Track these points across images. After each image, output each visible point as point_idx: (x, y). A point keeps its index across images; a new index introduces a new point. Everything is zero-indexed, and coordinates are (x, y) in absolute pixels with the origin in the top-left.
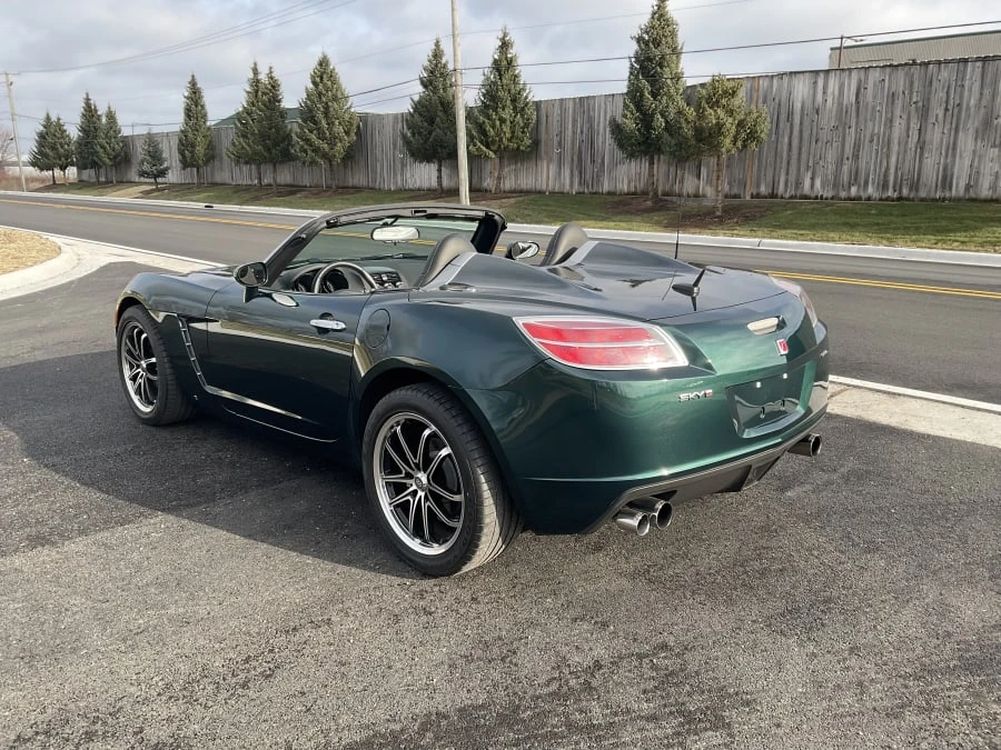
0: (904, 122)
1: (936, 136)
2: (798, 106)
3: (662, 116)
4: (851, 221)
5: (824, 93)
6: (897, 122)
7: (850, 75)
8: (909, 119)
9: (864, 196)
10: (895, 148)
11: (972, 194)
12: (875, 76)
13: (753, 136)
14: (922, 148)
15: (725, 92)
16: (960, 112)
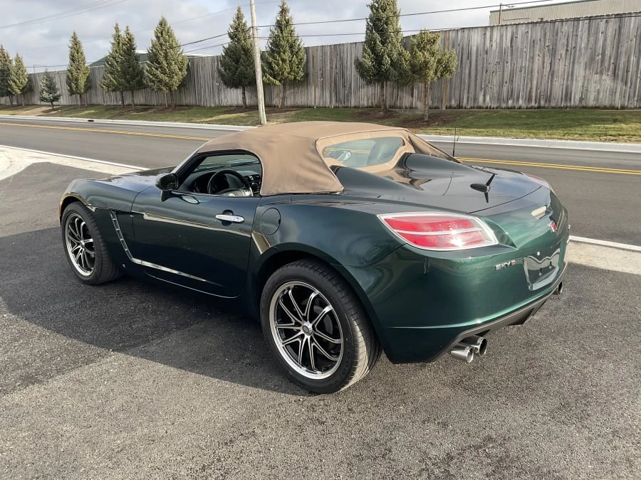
0: (541, 59)
1: (561, 67)
2: (474, 49)
3: (389, 56)
4: (510, 122)
5: (491, 40)
6: (537, 58)
7: (507, 28)
8: (544, 57)
9: (517, 106)
10: (536, 75)
11: (584, 104)
12: (522, 29)
13: (447, 69)
14: (552, 75)
15: (429, 41)
16: (575, 51)
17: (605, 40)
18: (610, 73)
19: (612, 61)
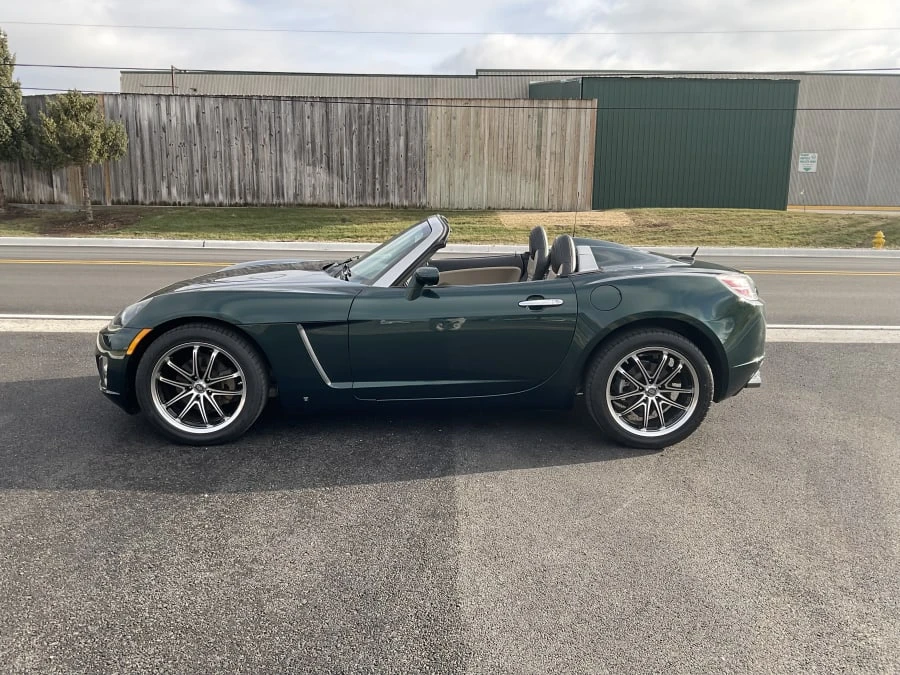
0: (239, 143)
1: (266, 155)
2: (145, 123)
5: (168, 114)
6: (234, 142)
7: (188, 101)
8: (243, 139)
9: (216, 202)
10: (236, 164)
11: (300, 201)
12: (210, 104)
13: (114, 149)
14: (257, 165)
15: (83, 107)
16: (281, 136)
17: (313, 126)
18: (323, 165)
19: (324, 152)
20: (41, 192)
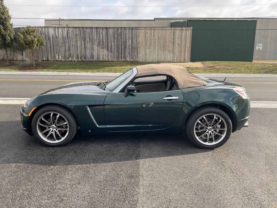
0: (80, 42)
1: (88, 45)
2: (51, 36)
5: (58, 33)
6: (78, 41)
7: (64, 29)
9: (73, 60)
10: (79, 48)
11: (99, 60)
12: (71, 30)
13: (42, 44)
14: (85, 49)
15: (32, 31)
16: (93, 39)
17: (103, 36)
18: (106, 49)
19: (106, 44)
20: (19, 57)
